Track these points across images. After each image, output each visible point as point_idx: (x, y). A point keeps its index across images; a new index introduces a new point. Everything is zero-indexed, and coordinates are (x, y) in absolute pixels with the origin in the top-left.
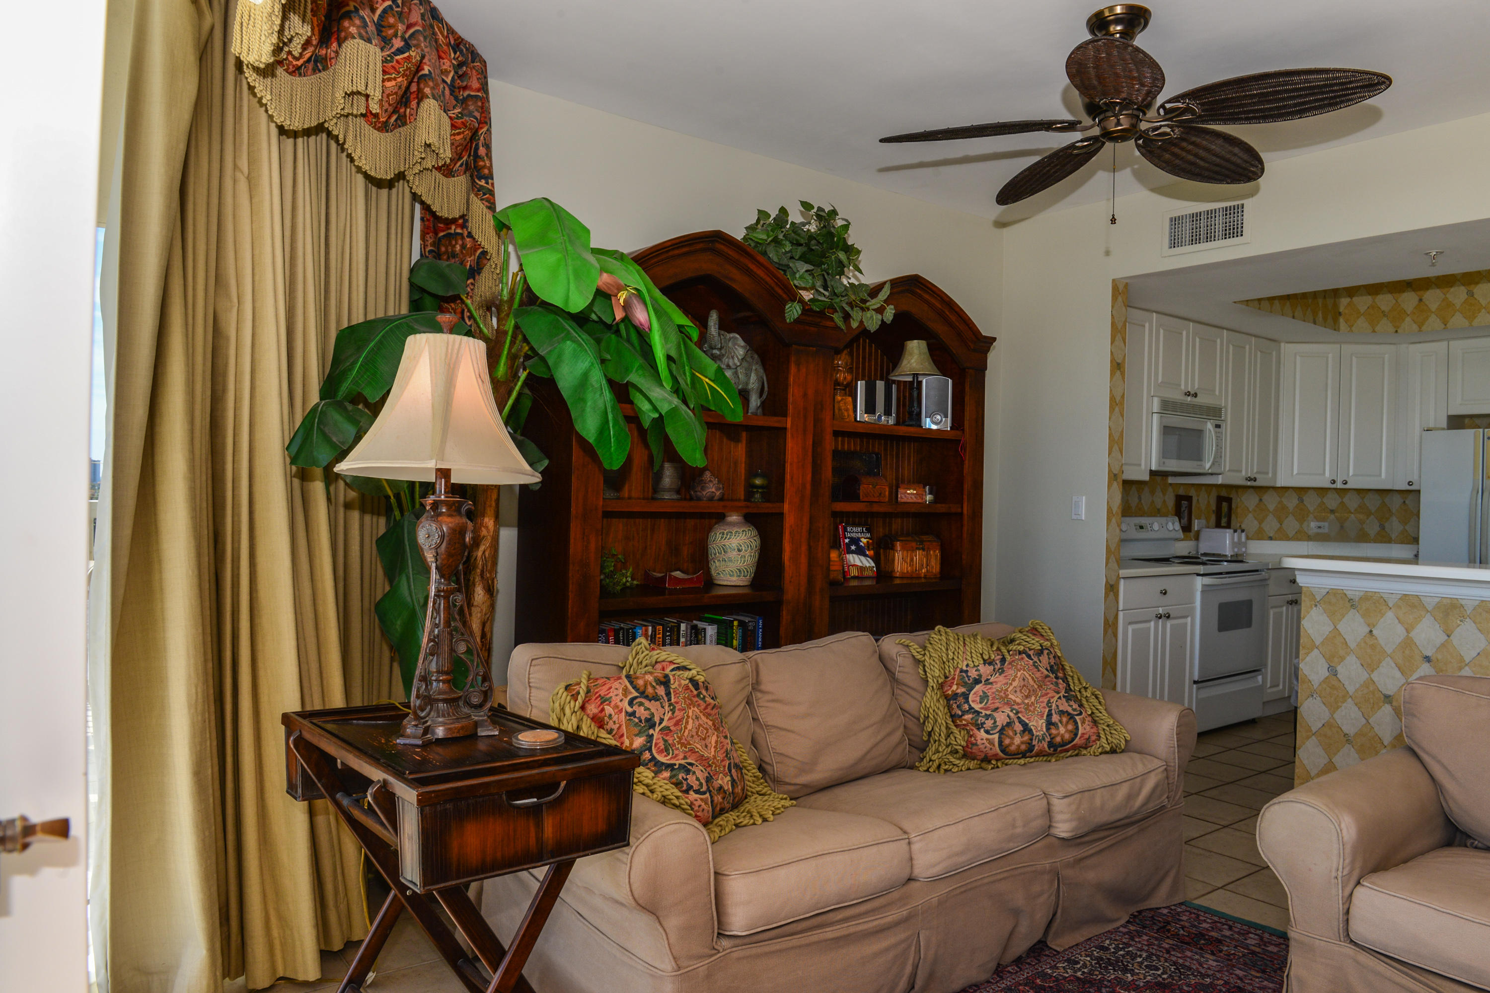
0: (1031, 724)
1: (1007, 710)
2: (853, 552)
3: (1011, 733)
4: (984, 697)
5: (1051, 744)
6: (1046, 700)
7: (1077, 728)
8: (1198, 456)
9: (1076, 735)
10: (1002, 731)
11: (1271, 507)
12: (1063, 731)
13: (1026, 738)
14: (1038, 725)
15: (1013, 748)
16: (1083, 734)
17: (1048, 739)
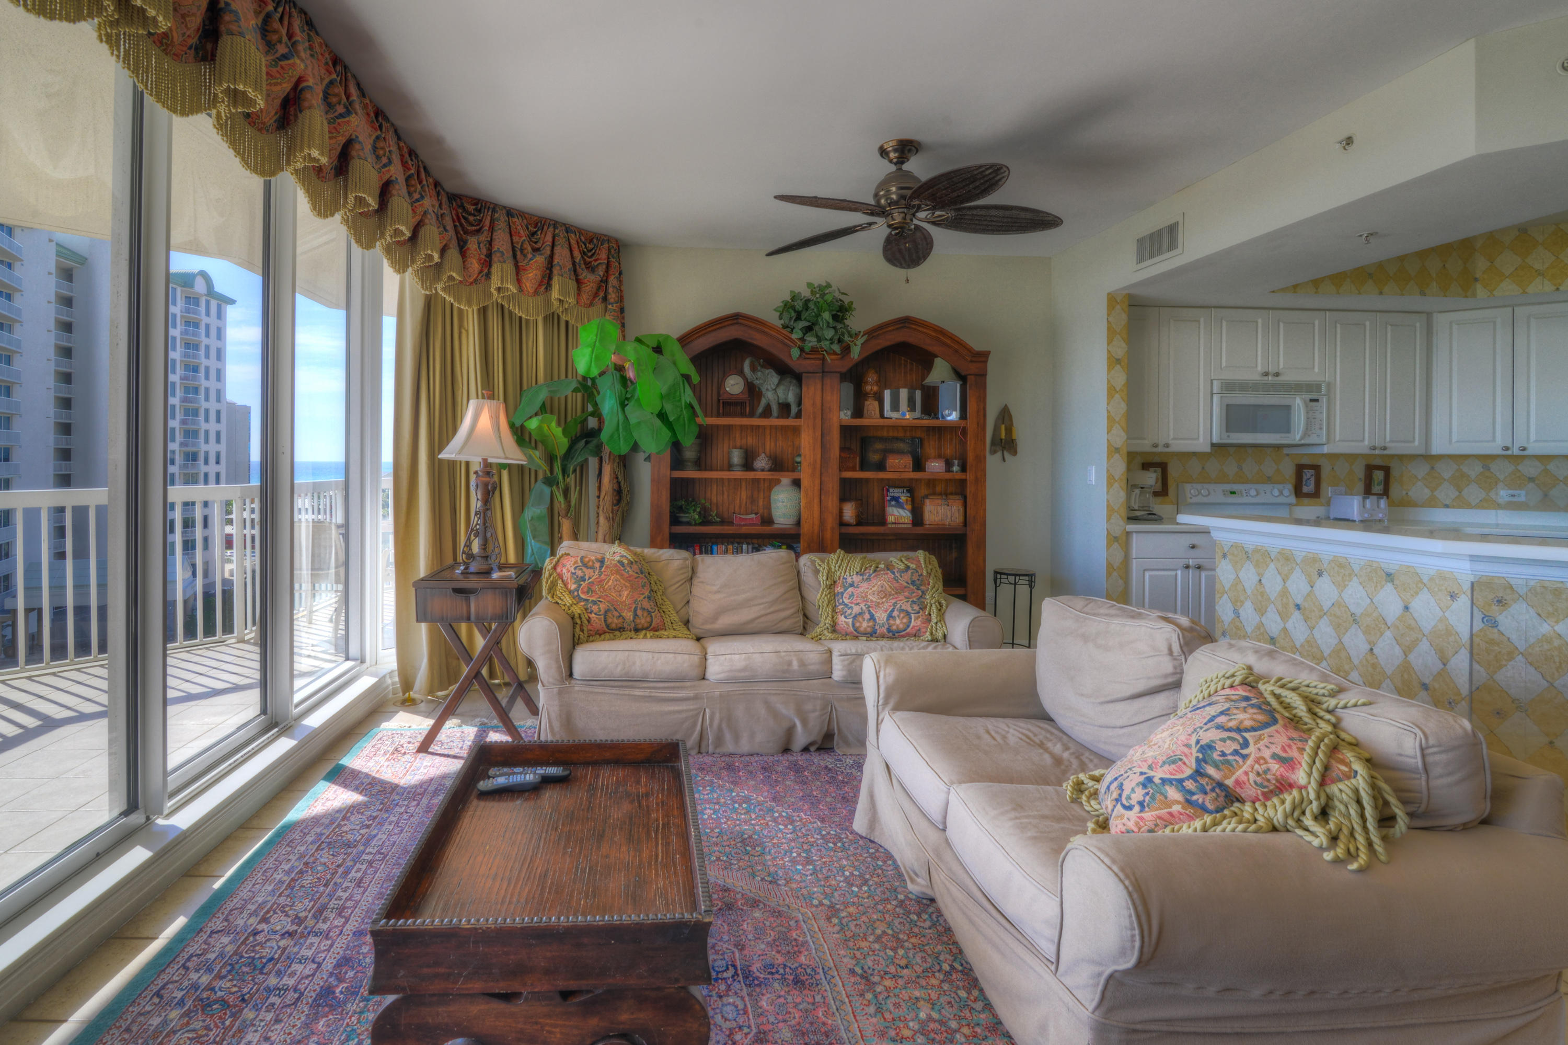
0: (877, 615)
1: (862, 605)
2: (893, 506)
3: (861, 619)
4: (852, 595)
5: (889, 630)
6: (893, 601)
7: (910, 622)
8: (1286, 428)
9: (908, 626)
10: (855, 617)
11: (1447, 475)
12: (898, 623)
13: (871, 624)
14: (881, 616)
15: (862, 629)
16: (914, 627)
17: (887, 626)
